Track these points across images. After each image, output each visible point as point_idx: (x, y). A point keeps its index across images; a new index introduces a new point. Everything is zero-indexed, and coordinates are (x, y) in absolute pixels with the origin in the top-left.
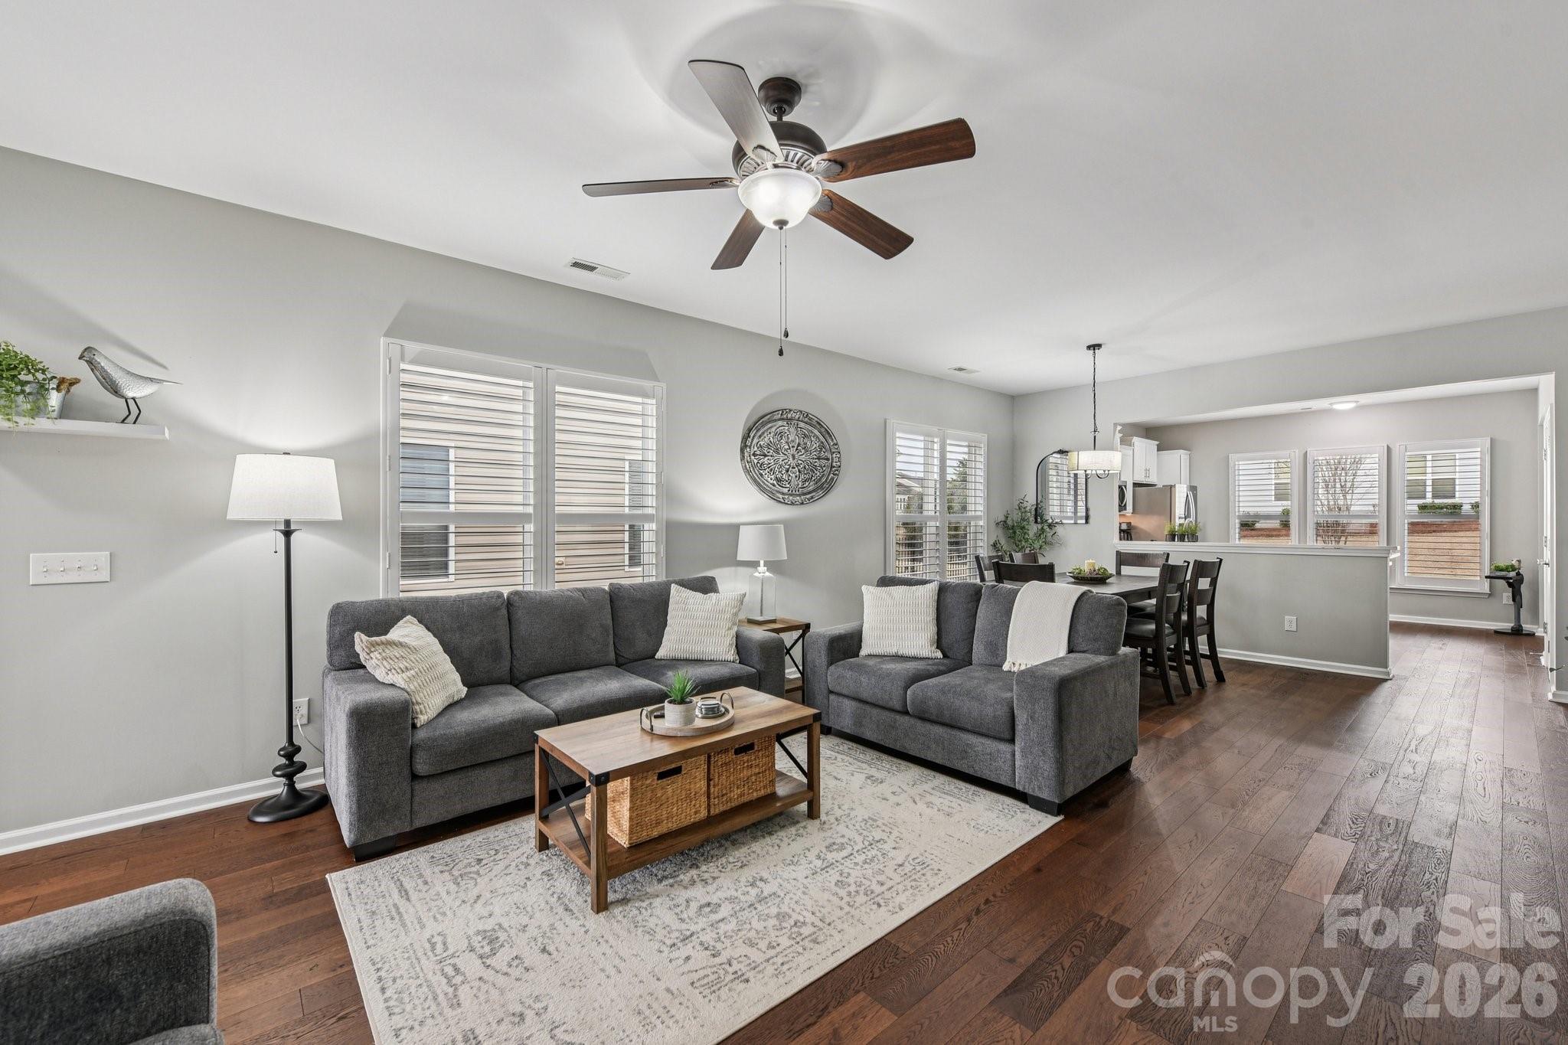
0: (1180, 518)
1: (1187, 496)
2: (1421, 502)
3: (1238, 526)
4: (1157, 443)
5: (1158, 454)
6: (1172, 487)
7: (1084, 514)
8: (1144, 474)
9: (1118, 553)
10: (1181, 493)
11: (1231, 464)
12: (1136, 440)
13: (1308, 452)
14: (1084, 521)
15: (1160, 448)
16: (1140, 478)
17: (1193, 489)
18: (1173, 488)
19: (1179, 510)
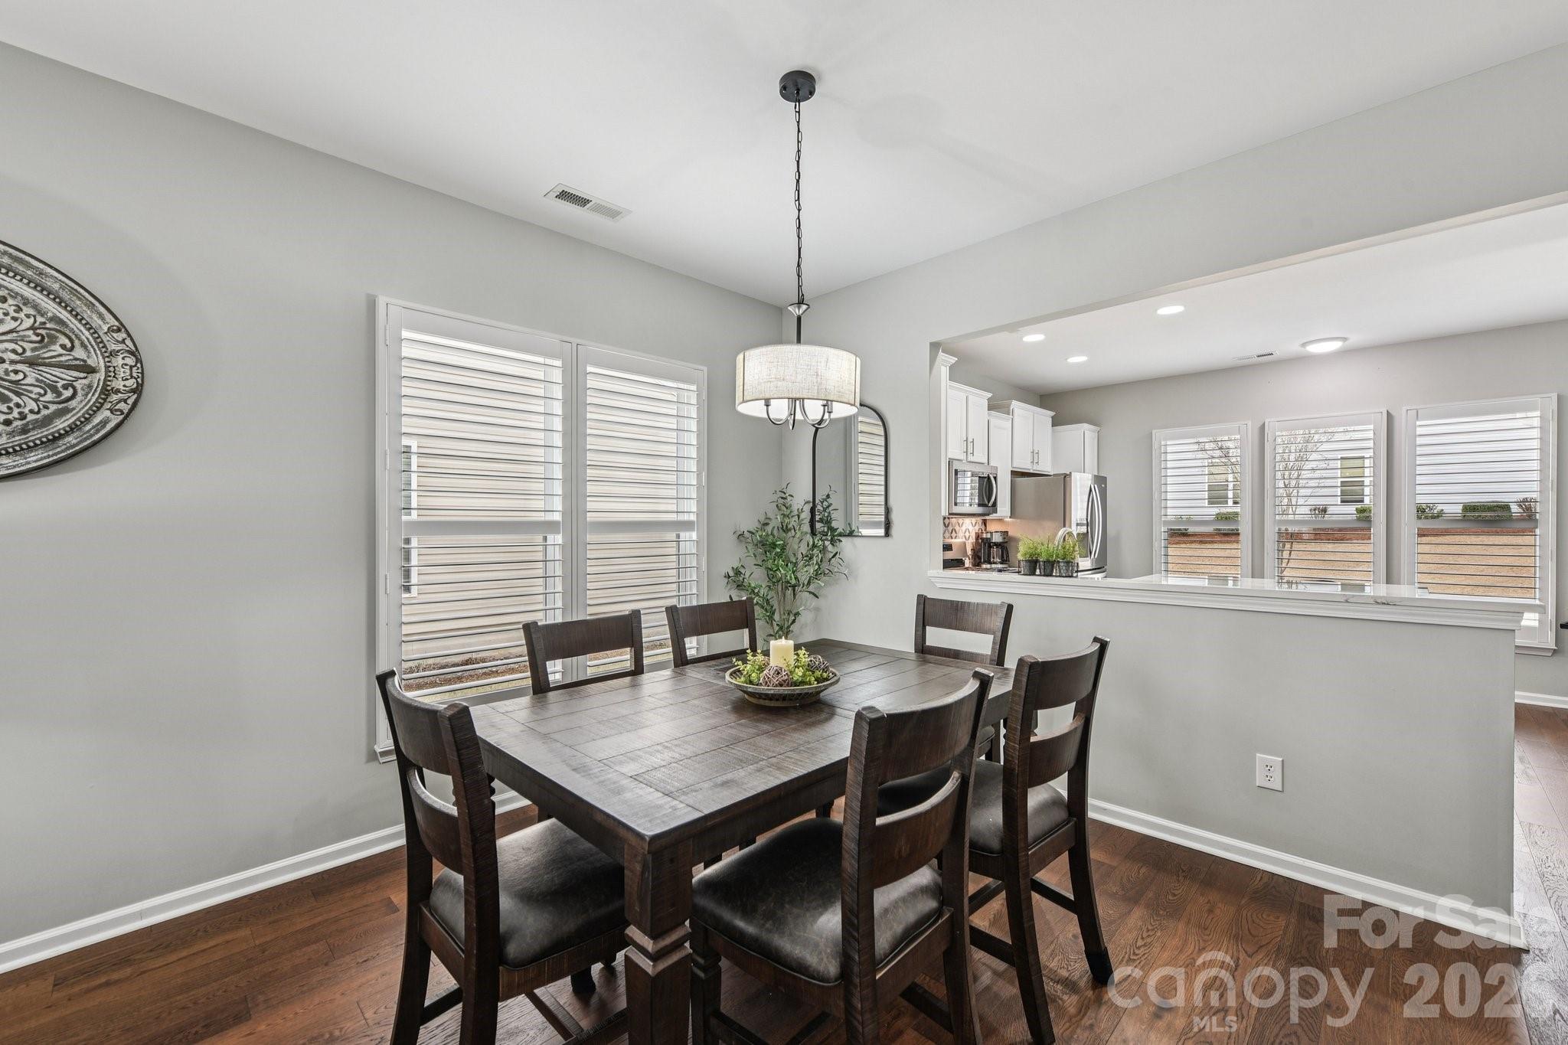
0: (1078, 525)
1: (1091, 490)
2: (1359, 506)
3: (1164, 536)
4: (1053, 414)
5: (1053, 431)
6: (1066, 477)
7: (882, 519)
8: (1030, 460)
9: (923, 601)
10: (1081, 484)
11: (1155, 446)
12: (1016, 405)
13: (1266, 424)
14: (881, 532)
15: (1056, 422)
16: (1025, 465)
17: (1100, 480)
18: (1068, 479)
19: (1078, 511)
